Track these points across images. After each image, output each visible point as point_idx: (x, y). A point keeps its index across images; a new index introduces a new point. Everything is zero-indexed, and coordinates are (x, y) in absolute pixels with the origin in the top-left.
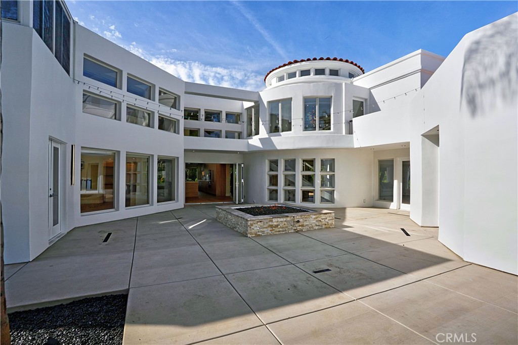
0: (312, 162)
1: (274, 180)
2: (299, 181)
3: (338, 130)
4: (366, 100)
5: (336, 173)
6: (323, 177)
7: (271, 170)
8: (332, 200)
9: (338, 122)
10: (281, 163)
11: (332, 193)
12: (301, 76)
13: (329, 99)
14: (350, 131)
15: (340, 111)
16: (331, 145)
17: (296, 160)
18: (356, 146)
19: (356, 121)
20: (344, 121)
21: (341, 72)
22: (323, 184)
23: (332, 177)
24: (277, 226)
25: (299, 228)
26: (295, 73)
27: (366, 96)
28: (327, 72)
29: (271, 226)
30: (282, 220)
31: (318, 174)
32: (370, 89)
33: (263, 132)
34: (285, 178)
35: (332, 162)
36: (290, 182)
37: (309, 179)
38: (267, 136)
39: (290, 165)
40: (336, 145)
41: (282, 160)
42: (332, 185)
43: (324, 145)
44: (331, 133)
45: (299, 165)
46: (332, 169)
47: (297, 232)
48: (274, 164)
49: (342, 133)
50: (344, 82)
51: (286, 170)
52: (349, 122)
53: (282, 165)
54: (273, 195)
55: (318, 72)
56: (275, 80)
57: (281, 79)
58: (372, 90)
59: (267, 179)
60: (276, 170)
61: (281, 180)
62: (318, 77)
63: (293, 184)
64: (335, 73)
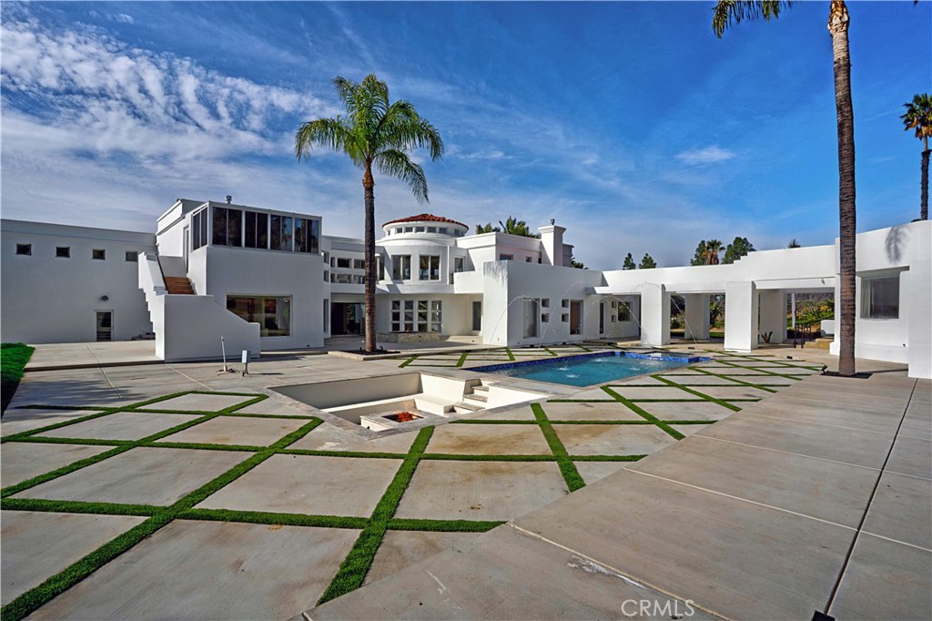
0: (425, 302)
1: (396, 316)
2: (416, 316)
3: (444, 280)
4: (465, 258)
5: (443, 311)
6: (433, 314)
7: (394, 308)
8: (440, 331)
9: (444, 275)
11: (439, 325)
12: (417, 232)
13: (438, 258)
14: (452, 282)
15: (446, 266)
16: (439, 292)
17: (414, 301)
18: (456, 292)
19: (455, 274)
20: (448, 274)
21: (449, 231)
22: (433, 319)
23: (440, 313)
25: (421, 340)
26: (412, 228)
27: (464, 254)
28: (438, 230)
30: (413, 335)
31: (430, 312)
32: (467, 250)
33: (388, 279)
34: (406, 315)
35: (440, 303)
36: (409, 317)
37: (423, 316)
38: (392, 283)
39: (409, 305)
40: (442, 292)
41: (403, 301)
42: (440, 320)
43: (434, 292)
44: (439, 283)
45: (416, 305)
46: (440, 308)
48: (396, 304)
49: (447, 283)
50: (450, 242)
51: (406, 308)
52: (452, 275)
53: (402, 305)
54: (396, 327)
55: (431, 230)
56: (393, 231)
57: (399, 231)
58: (470, 251)
59: (391, 315)
60: (399, 309)
61: (402, 316)
62: (430, 234)
63: (412, 319)
64: (443, 231)
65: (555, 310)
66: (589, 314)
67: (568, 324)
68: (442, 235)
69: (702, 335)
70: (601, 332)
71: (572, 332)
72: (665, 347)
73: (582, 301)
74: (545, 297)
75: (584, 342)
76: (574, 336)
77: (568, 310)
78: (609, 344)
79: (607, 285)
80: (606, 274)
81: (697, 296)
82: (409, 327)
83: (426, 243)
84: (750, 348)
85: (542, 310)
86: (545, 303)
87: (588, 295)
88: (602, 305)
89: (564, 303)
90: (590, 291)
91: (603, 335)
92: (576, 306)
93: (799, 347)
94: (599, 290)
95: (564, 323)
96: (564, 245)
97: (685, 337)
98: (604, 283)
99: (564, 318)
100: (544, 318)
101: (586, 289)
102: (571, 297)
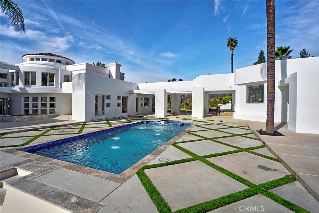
0: (45, 98)
1: (27, 105)
2: (39, 106)
3: (57, 87)
4: (70, 75)
5: (56, 102)
6: (50, 104)
7: (25, 101)
9: (57, 84)
10: (30, 99)
11: (54, 110)
12: (43, 61)
13: (53, 74)
14: (61, 87)
15: (58, 78)
16: (53, 92)
17: (38, 98)
18: (63, 92)
19: (64, 84)
20: (59, 83)
21: (62, 62)
22: (50, 106)
24: (24, 119)
25: (33, 119)
26: (40, 59)
28: (55, 61)
29: (23, 119)
30: (27, 117)
31: (48, 103)
32: (72, 71)
33: (21, 85)
34: (33, 105)
36: (35, 106)
37: (44, 105)
38: (23, 87)
39: (35, 99)
40: (55, 92)
41: (31, 97)
42: (54, 107)
44: (54, 87)
45: (40, 99)
47: (32, 120)
48: (27, 99)
49: (59, 87)
50: (61, 67)
51: (33, 101)
52: (61, 84)
53: (31, 99)
54: (27, 111)
55: (51, 60)
56: (28, 59)
57: (32, 60)
58: (73, 72)
59: (23, 105)
60: (28, 101)
61: (31, 106)
62: (50, 63)
63: (37, 107)
64: (58, 62)
65: (114, 101)
66: (131, 103)
67: (121, 108)
68: (58, 64)
69: (178, 111)
70: (137, 111)
71: (123, 112)
72: (166, 117)
73: (128, 97)
74: (109, 94)
75: (129, 116)
76: (124, 114)
77: (120, 101)
78: (140, 117)
79: (139, 90)
80: (139, 85)
81: (175, 94)
82: (35, 112)
83: (48, 67)
84: (202, 117)
85: (107, 101)
86: (108, 97)
87: (131, 94)
88: (137, 99)
89: (119, 98)
90: (131, 93)
91: (137, 113)
92: (125, 99)
93: (218, 115)
94: (136, 92)
95: (119, 107)
96: (121, 73)
97: (172, 112)
98: (138, 89)
99: (119, 105)
100: (108, 105)
101: (130, 91)
102: (122, 95)
